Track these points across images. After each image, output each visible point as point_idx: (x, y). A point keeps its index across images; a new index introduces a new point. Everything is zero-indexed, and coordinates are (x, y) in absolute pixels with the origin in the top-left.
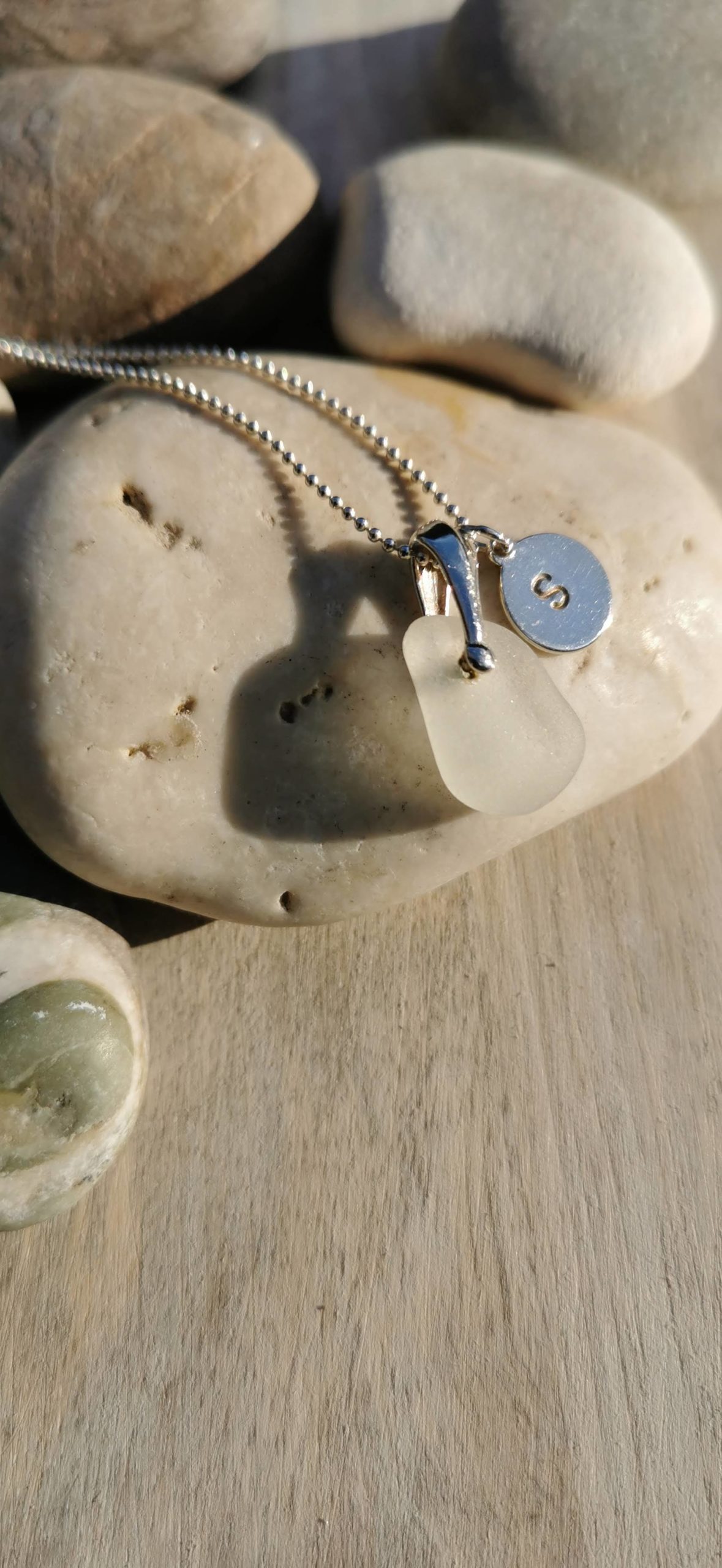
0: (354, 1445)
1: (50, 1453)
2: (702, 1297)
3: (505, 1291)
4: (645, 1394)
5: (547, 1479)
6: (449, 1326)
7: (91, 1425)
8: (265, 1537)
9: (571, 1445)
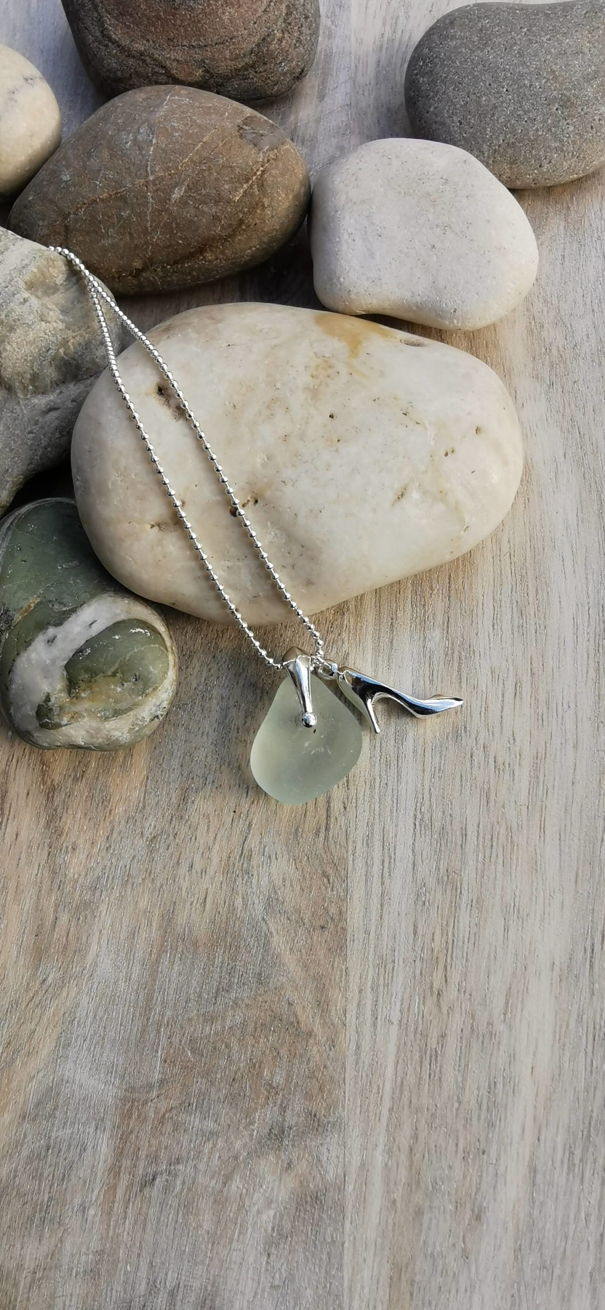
0: (239, 880)
1: (93, 860)
2: (432, 836)
3: (328, 817)
4: (391, 878)
6: (297, 830)
7: (114, 851)
8: (190, 915)
9: (349, 897)
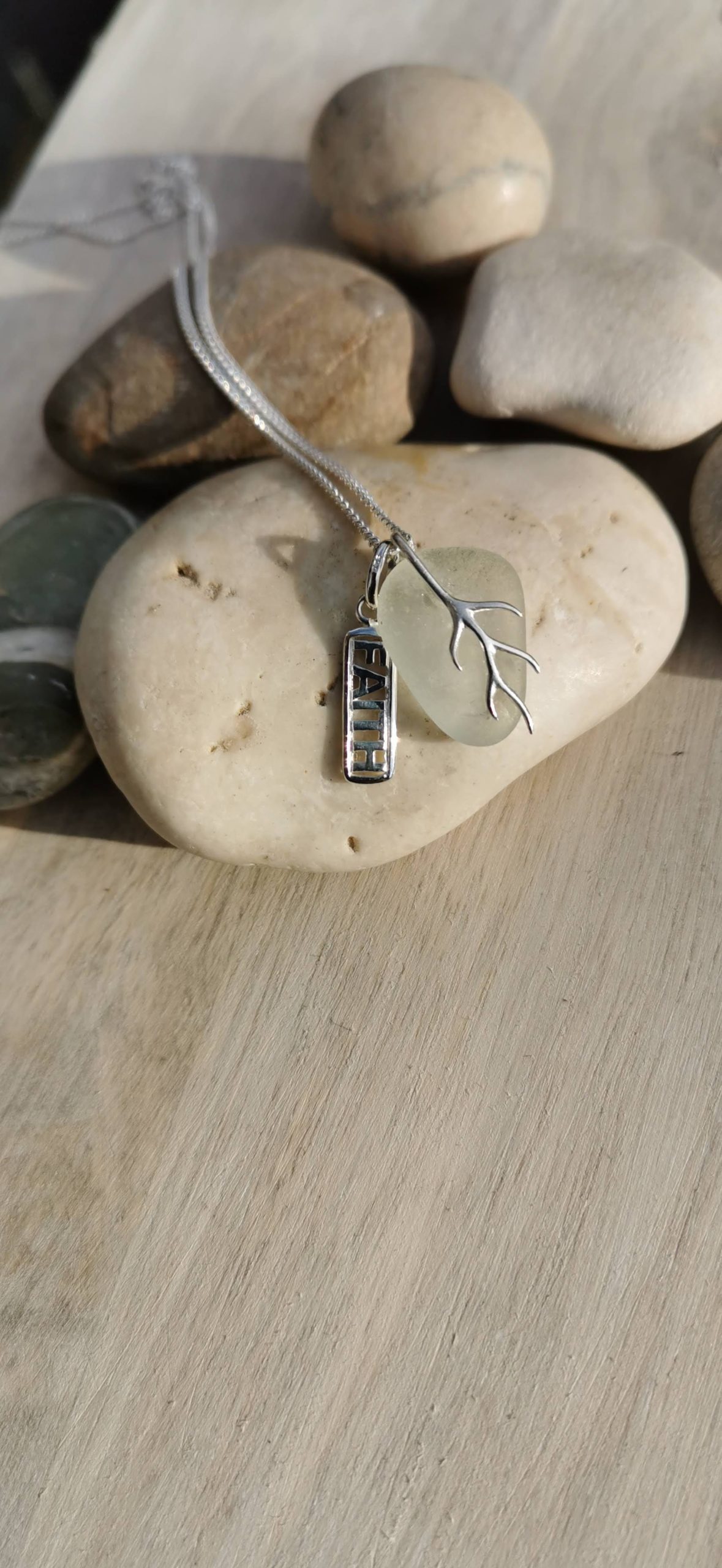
2: (336, 975)
3: (217, 922)
4: (268, 1017)
5: (182, 1042)
8: (11, 1004)
